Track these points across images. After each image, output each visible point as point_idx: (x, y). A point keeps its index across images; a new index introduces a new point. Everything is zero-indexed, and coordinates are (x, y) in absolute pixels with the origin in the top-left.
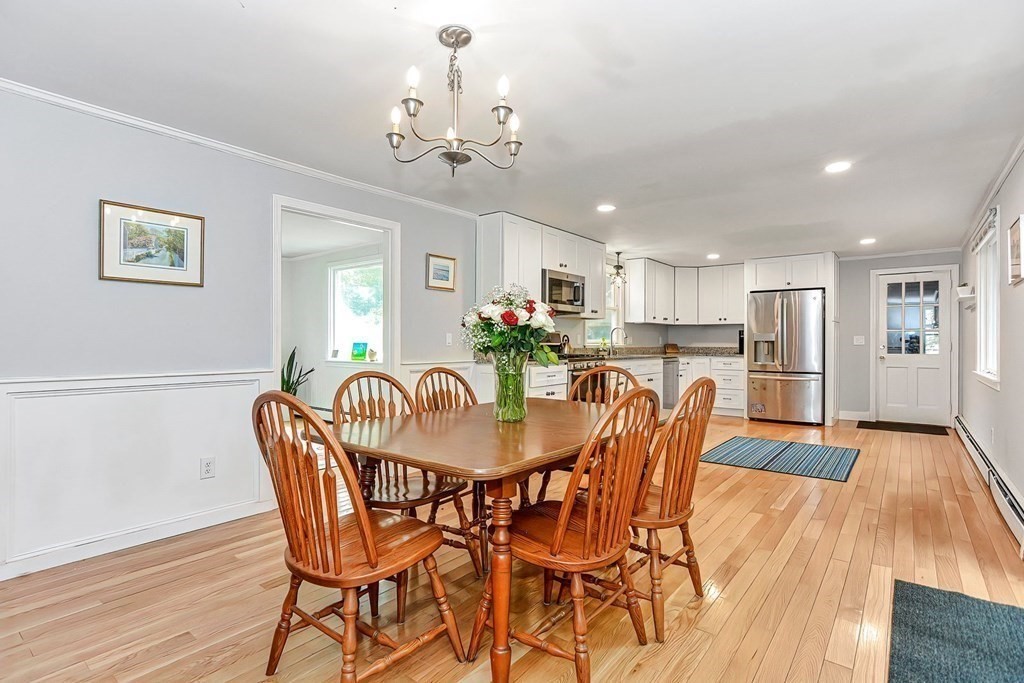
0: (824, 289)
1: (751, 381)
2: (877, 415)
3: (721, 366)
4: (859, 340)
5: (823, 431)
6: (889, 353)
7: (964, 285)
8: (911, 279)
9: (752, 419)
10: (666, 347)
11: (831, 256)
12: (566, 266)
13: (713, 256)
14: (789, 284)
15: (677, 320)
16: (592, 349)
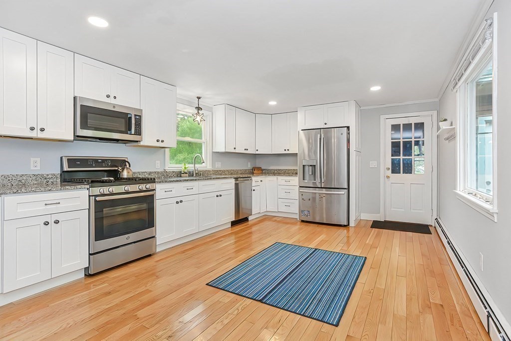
0: (348, 128)
1: (301, 194)
2: (385, 216)
3: (283, 183)
4: (373, 164)
5: (348, 231)
6: (392, 173)
7: (445, 120)
8: (406, 121)
10: (254, 169)
11: (353, 104)
12: (115, 98)
13: (273, 103)
14: (326, 124)
15: (257, 150)
16: (173, 172)
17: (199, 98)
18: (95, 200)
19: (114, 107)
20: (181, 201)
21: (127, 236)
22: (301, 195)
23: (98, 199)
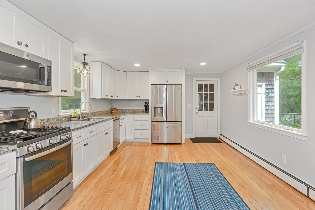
0: (181, 85)
2: (195, 135)
3: (139, 119)
4: (189, 106)
6: (199, 111)
7: (237, 85)
9: (153, 144)
10: (112, 109)
11: (184, 70)
12: (26, 46)
13: (137, 65)
14: (168, 81)
15: (118, 97)
16: (65, 117)
17: (85, 55)
18: (25, 162)
19: (28, 56)
20: (87, 144)
21: (52, 190)
22: (153, 127)
23: (27, 159)
